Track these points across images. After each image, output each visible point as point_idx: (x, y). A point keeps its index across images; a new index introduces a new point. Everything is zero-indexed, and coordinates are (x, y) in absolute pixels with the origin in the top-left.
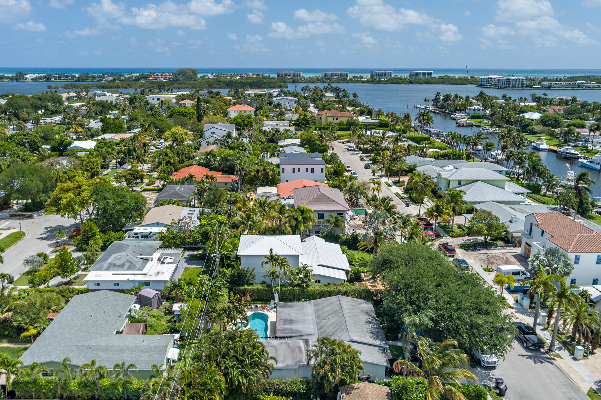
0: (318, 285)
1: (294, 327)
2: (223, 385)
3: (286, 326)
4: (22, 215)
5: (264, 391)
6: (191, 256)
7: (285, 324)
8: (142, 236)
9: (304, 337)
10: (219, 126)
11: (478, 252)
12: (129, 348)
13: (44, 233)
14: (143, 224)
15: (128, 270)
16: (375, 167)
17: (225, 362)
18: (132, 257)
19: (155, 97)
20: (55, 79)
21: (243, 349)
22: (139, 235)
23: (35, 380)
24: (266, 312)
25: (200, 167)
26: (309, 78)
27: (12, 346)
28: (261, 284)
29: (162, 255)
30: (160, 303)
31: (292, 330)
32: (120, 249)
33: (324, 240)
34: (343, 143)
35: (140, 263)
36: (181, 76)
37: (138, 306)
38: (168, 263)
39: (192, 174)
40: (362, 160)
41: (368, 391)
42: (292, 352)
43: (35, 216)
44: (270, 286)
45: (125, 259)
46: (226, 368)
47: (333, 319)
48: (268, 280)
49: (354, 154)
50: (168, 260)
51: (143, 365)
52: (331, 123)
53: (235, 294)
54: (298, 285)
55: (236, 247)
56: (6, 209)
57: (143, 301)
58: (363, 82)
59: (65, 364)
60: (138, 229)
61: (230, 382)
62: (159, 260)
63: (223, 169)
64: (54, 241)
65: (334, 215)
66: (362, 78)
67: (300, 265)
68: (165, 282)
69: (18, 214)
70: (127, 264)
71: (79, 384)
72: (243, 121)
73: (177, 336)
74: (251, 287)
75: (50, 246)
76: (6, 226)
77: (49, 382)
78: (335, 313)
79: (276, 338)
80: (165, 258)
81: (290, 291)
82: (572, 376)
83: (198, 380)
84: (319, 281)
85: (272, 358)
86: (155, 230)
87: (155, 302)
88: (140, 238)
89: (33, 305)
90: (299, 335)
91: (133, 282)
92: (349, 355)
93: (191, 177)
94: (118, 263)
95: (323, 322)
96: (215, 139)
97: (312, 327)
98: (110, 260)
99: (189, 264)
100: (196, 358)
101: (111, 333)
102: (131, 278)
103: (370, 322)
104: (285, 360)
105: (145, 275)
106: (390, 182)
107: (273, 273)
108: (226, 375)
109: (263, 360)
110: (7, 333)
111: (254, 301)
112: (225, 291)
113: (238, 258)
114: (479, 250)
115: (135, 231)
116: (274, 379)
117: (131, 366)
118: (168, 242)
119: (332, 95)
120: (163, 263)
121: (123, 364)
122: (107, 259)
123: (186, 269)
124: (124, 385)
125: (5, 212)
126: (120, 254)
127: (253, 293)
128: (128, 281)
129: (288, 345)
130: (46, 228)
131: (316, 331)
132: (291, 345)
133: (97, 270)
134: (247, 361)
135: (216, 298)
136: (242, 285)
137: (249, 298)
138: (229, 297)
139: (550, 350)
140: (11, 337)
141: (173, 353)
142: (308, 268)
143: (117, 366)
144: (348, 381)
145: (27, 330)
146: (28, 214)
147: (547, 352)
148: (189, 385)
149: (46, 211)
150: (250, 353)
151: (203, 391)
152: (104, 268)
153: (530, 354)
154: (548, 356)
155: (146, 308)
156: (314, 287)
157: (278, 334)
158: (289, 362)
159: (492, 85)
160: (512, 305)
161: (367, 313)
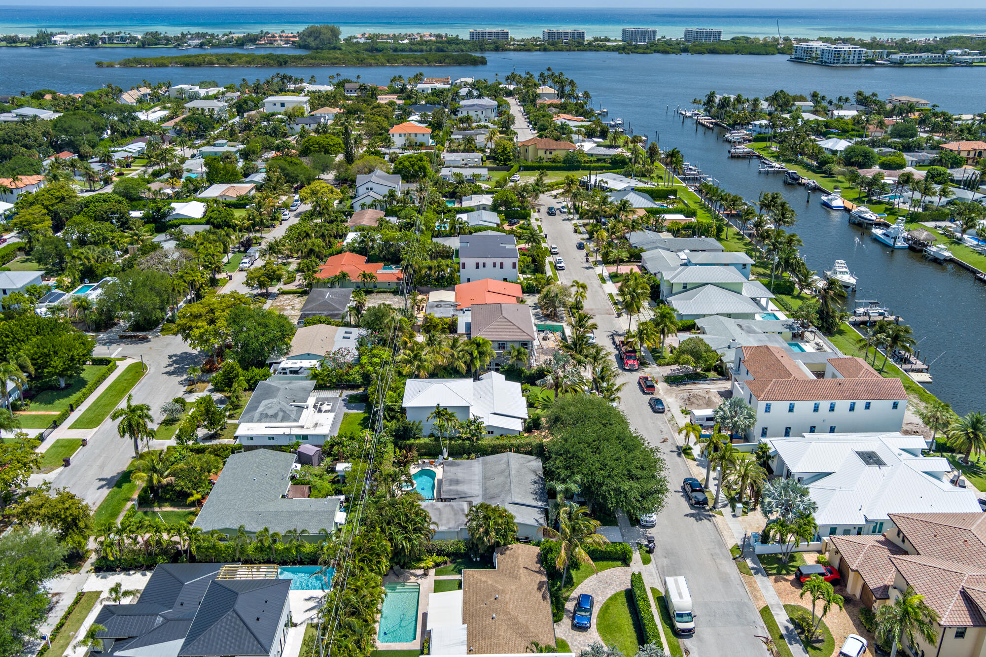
0: (490, 437)
1: (460, 488)
2: (389, 549)
3: (451, 488)
4: (135, 336)
5: (428, 552)
6: (351, 397)
7: (450, 485)
8: (291, 372)
9: (469, 499)
10: (378, 177)
11: (683, 387)
12: (298, 513)
13: (169, 365)
14: (291, 355)
15: (282, 421)
16: (592, 246)
17: (390, 529)
18: (285, 404)
19: (278, 102)
20: (104, 43)
21: (407, 516)
22: (288, 371)
23: (214, 546)
24: (433, 469)
25: (354, 254)
26: (523, 40)
27: (176, 510)
28: (429, 436)
29: (318, 400)
30: (321, 460)
31: (457, 491)
32: (270, 393)
33: (503, 377)
34: (555, 197)
35: (295, 412)
36: (312, 39)
37: (299, 466)
38: (325, 411)
39: (345, 272)
40: (576, 231)
41: (520, 551)
42: (455, 514)
43: (150, 337)
44: (437, 439)
45: (278, 408)
46: (391, 534)
47: (499, 480)
48: (437, 433)
49: (568, 220)
50: (325, 407)
51: (313, 530)
52: (541, 159)
53: (400, 449)
54: (468, 439)
55: (401, 396)
56: (112, 326)
57: (303, 459)
58: (609, 49)
59: (241, 531)
60: (286, 363)
61: (396, 546)
62: (315, 407)
63: (384, 257)
64: (185, 377)
65: (517, 346)
66: (609, 40)
67: (471, 417)
68: (325, 436)
69: (128, 334)
70: (281, 414)
71: (256, 549)
72: (413, 166)
73: (342, 498)
74: (418, 441)
75: (181, 383)
76: (118, 354)
77: (228, 547)
78: (502, 473)
79: (442, 500)
80: (322, 405)
81: (459, 445)
82: (725, 533)
83: (367, 545)
84: (492, 432)
85: (434, 523)
86: (306, 363)
87: (315, 460)
88: (289, 375)
89: (193, 468)
90: (463, 497)
91: (290, 436)
92: (504, 520)
93: (344, 275)
94: (271, 412)
95: (489, 483)
96: (372, 199)
97: (477, 487)
98: (260, 409)
99: (349, 409)
100: (363, 521)
101: (277, 497)
102: (287, 431)
103: (535, 482)
104: (448, 523)
105: (302, 427)
106: (606, 274)
107: (441, 426)
108: (391, 540)
109: (426, 524)
110: (168, 496)
111: (421, 455)
112: (390, 447)
113: (403, 411)
114: (685, 384)
115: (282, 365)
116: (437, 542)
117: (304, 531)
118: (322, 379)
119: (552, 91)
120: (320, 411)
121: (295, 530)
122: (256, 408)
123: (346, 415)
124: (298, 548)
125: (111, 332)
126: (270, 401)
127: (419, 447)
128: (284, 436)
129: (452, 506)
130: (170, 357)
131: (481, 493)
132: (455, 507)
133: (248, 422)
134: (411, 527)
135: (380, 455)
136: (409, 439)
137: (415, 453)
138: (395, 452)
139: (714, 507)
140: (173, 500)
141: (340, 517)
142: (480, 420)
143: (290, 532)
144: (502, 543)
145: (192, 495)
146: (141, 334)
147: (711, 510)
148: (359, 550)
149: (162, 330)
150: (413, 520)
151: (371, 555)
152: (256, 418)
153: (693, 511)
154: (711, 513)
155: (307, 467)
156: (487, 440)
157: (444, 496)
158: (452, 525)
159: (812, 59)
160: (696, 456)
161: (535, 472)
